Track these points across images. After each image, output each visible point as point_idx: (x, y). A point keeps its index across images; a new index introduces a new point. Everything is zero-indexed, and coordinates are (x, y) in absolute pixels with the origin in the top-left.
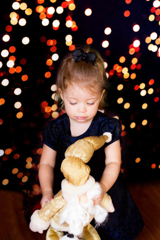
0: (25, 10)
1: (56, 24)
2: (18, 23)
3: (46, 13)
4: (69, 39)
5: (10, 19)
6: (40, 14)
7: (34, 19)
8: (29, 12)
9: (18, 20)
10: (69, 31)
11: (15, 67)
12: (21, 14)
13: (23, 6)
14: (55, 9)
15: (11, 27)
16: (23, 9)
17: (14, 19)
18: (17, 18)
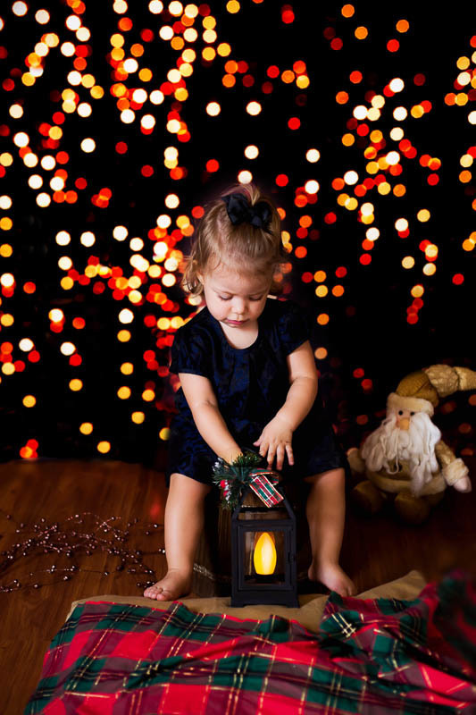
0: (90, 88)
1: (148, 122)
2: (76, 111)
3: (130, 99)
4: (171, 156)
5: (62, 101)
6: (117, 99)
7: (106, 108)
8: (97, 93)
9: (77, 106)
10: (173, 140)
11: (65, 190)
12: (82, 94)
13: (89, 81)
14: (149, 94)
15: (63, 115)
16: (87, 85)
17: (69, 101)
18: (75, 100)
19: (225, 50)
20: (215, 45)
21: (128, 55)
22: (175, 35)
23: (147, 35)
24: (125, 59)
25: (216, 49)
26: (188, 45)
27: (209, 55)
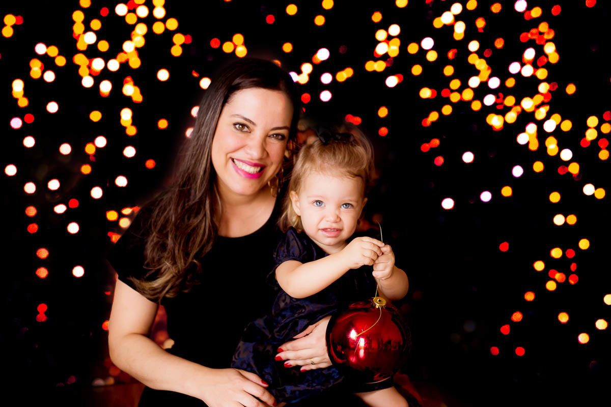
0: (55, 58)
1: (106, 87)
2: (42, 77)
3: (89, 67)
4: (126, 115)
5: (30, 69)
6: (79, 66)
7: (70, 74)
8: (61, 61)
9: (43, 73)
10: (128, 102)
12: (48, 62)
13: (53, 51)
14: (106, 63)
16: (51, 55)
17: (36, 69)
18: (41, 68)
19: (172, 24)
20: (164, 20)
21: (88, 29)
22: (129, 11)
23: (105, 12)
24: (85, 32)
25: (165, 23)
26: (140, 20)
27: (158, 28)
